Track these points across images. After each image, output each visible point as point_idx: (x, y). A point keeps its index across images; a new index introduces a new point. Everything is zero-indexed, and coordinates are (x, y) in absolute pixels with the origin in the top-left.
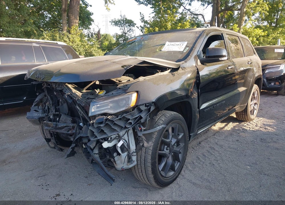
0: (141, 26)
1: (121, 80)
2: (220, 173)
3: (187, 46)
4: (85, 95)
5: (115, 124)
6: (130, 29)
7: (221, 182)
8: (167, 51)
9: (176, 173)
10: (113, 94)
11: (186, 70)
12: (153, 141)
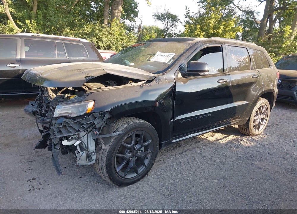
0: (185, 22)
1: (91, 88)
2: (184, 183)
3: (173, 58)
4: (58, 98)
5: (70, 127)
6: (173, 24)
7: (178, 190)
8: (154, 61)
9: (139, 175)
10: (75, 100)
11: (160, 83)
12: (110, 145)
